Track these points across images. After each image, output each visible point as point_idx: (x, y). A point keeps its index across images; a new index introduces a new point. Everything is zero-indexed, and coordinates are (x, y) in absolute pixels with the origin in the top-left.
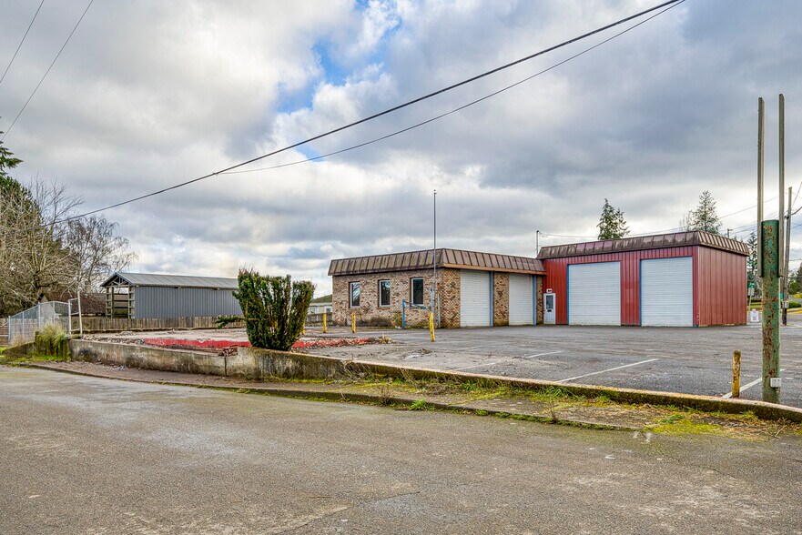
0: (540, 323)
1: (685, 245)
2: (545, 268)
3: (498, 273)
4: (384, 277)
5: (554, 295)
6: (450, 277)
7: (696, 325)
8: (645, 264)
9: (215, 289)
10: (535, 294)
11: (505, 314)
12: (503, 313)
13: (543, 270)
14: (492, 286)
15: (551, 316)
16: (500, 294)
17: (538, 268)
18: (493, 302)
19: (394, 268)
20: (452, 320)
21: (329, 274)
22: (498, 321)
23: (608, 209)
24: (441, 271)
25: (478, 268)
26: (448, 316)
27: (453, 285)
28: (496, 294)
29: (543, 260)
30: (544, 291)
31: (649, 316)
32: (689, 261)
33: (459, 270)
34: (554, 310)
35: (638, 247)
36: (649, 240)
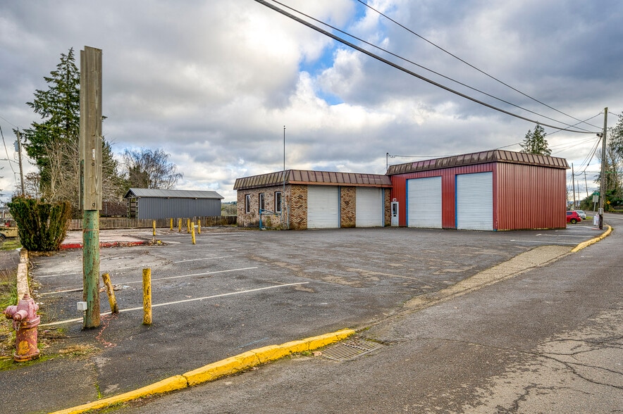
0: (387, 226)
1: (486, 162)
2: (392, 182)
3: (346, 188)
4: (262, 191)
5: (398, 203)
6: (298, 192)
7: (496, 231)
8: (460, 178)
9: (194, 199)
10: (384, 202)
11: (352, 218)
12: (350, 219)
13: (389, 183)
14: (340, 197)
15: (395, 221)
16: (347, 203)
17: (386, 182)
18: (341, 210)
19: (265, 184)
20: (299, 223)
21: (234, 189)
22: (344, 224)
23: (539, 129)
24: (290, 187)
25: (323, 184)
26: (295, 221)
27: (300, 197)
28: (343, 203)
29: (390, 176)
30: (391, 201)
31: (463, 222)
32: (490, 176)
33: (306, 185)
34: (398, 215)
35: (453, 164)
36: (461, 158)
